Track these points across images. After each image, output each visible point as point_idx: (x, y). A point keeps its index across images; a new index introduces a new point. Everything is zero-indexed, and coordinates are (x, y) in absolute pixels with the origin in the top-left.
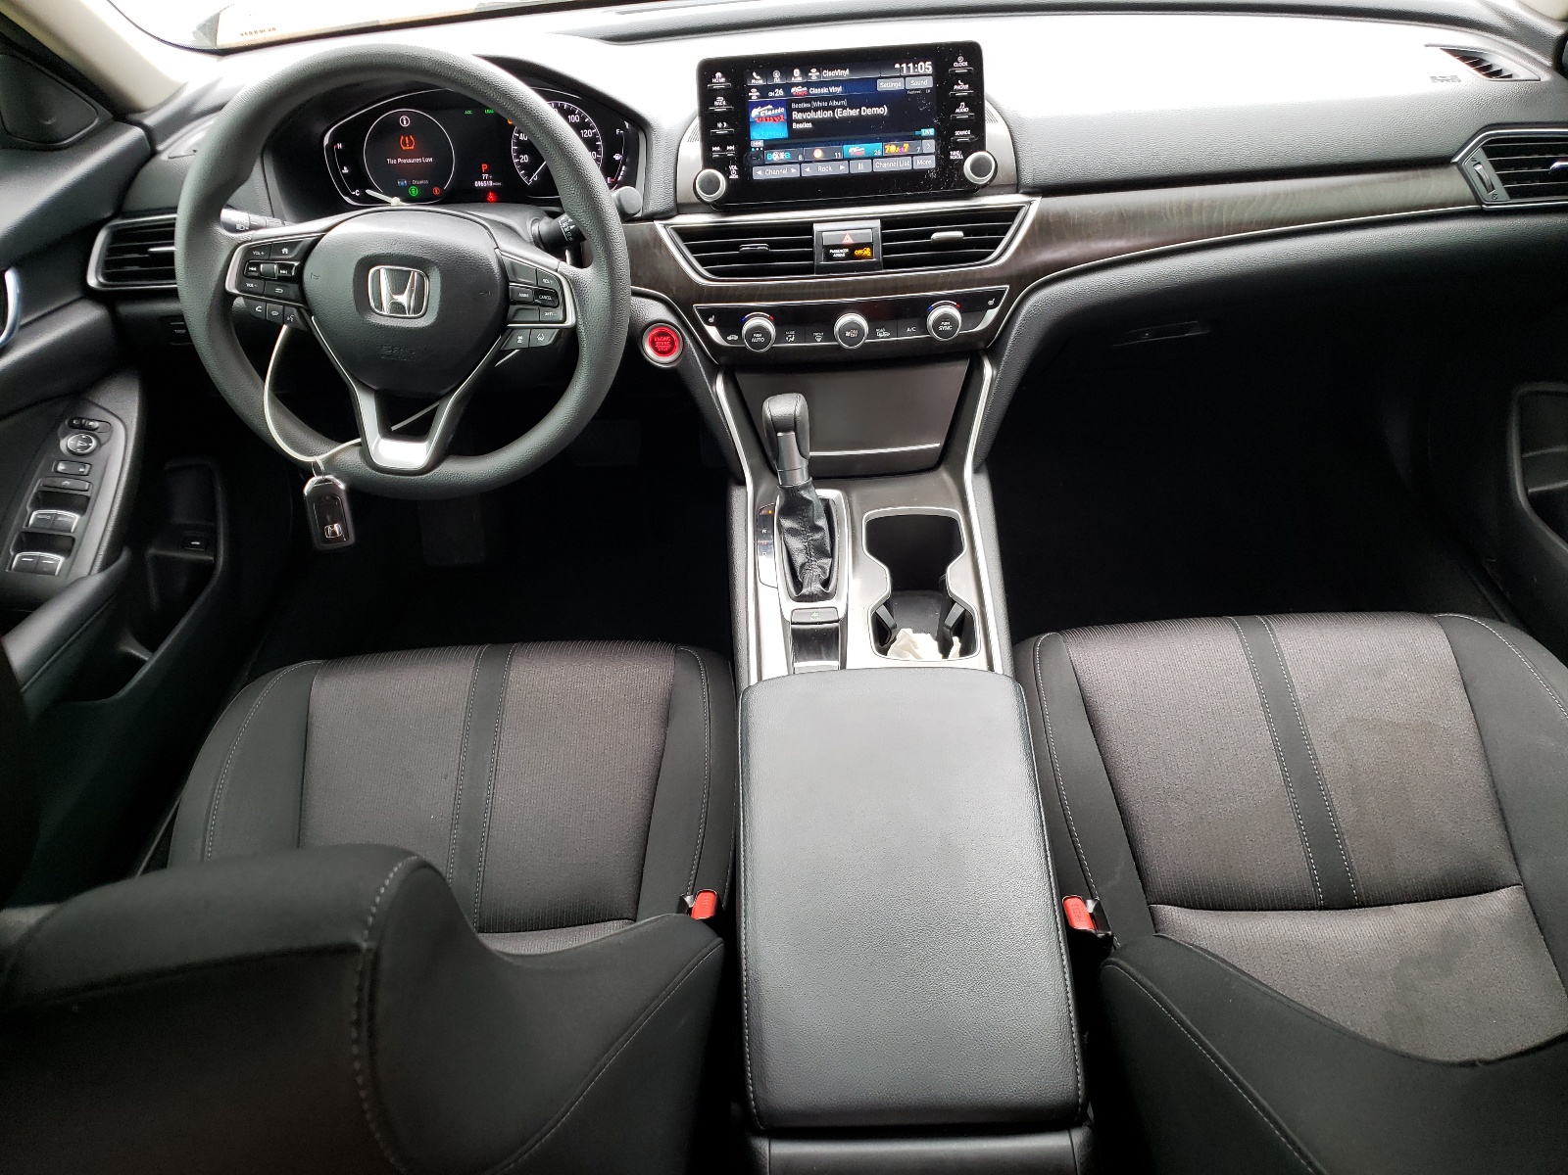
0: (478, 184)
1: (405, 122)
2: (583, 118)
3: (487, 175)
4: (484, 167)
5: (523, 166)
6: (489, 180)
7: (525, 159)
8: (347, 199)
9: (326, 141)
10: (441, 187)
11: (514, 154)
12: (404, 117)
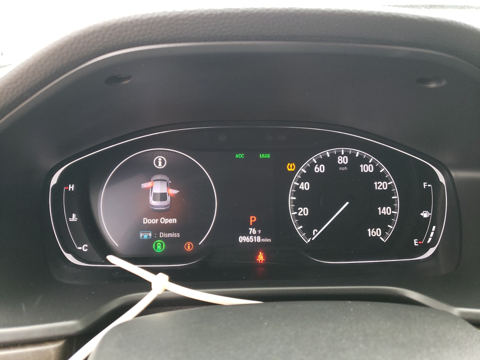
0: (242, 239)
1: (160, 162)
2: (377, 169)
3: (253, 231)
4: (253, 219)
5: (301, 220)
6: (257, 235)
7: (304, 211)
8: (70, 257)
9: (54, 181)
10: (196, 242)
11: (290, 206)
12: (160, 158)
